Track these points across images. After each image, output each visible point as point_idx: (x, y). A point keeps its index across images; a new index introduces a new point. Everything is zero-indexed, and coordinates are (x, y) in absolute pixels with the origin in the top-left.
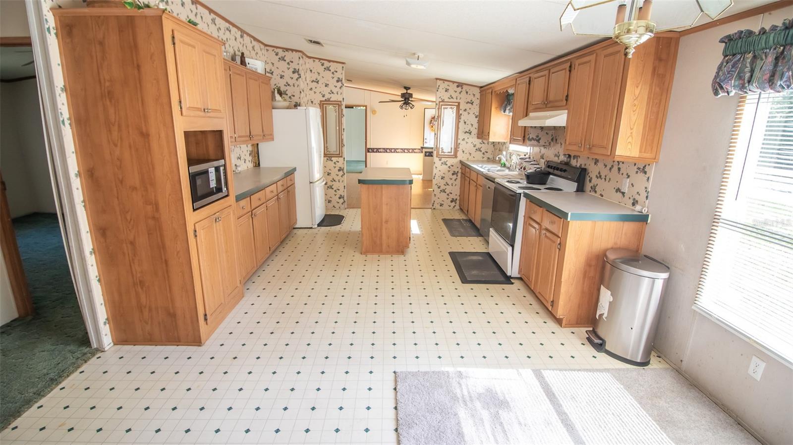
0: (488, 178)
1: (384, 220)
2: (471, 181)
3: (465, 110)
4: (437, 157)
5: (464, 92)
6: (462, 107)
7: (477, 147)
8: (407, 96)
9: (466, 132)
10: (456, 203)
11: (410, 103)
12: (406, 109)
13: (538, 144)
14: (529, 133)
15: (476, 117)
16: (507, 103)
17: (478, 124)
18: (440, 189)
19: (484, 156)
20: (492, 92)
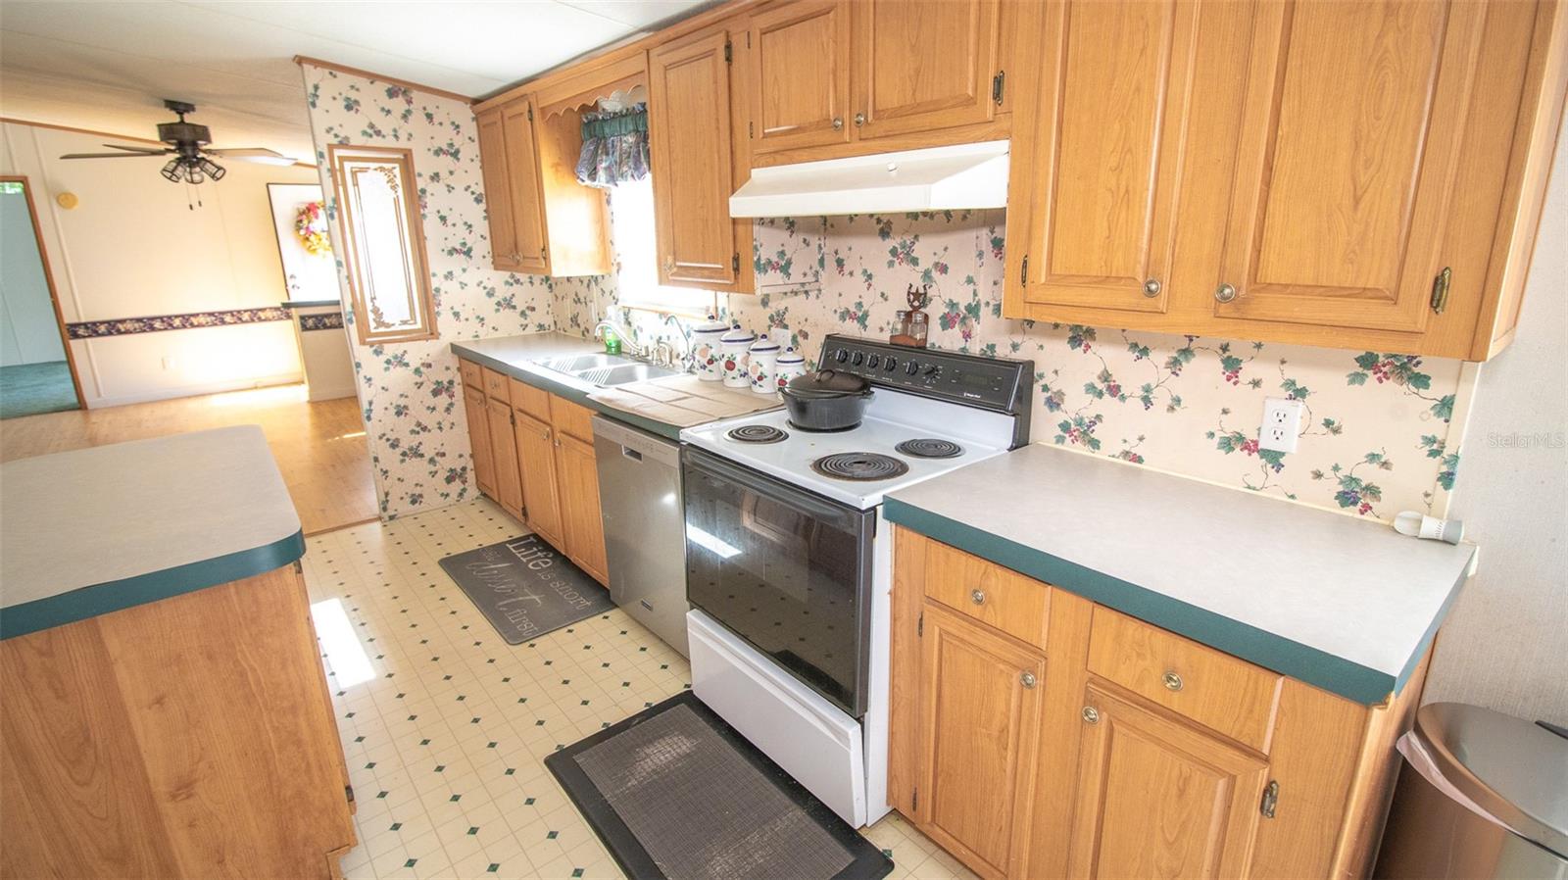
1: (161, 787)
2: (518, 416)
3: (435, 177)
4: (363, 342)
5: (418, 117)
6: (423, 164)
7: (499, 295)
8: (187, 136)
9: (452, 251)
10: (464, 482)
11: (203, 159)
12: (192, 182)
13: (787, 281)
14: (758, 244)
15: (478, 200)
16: (596, 149)
17: (486, 222)
18: (399, 451)
19: (526, 322)
20: (530, 111)
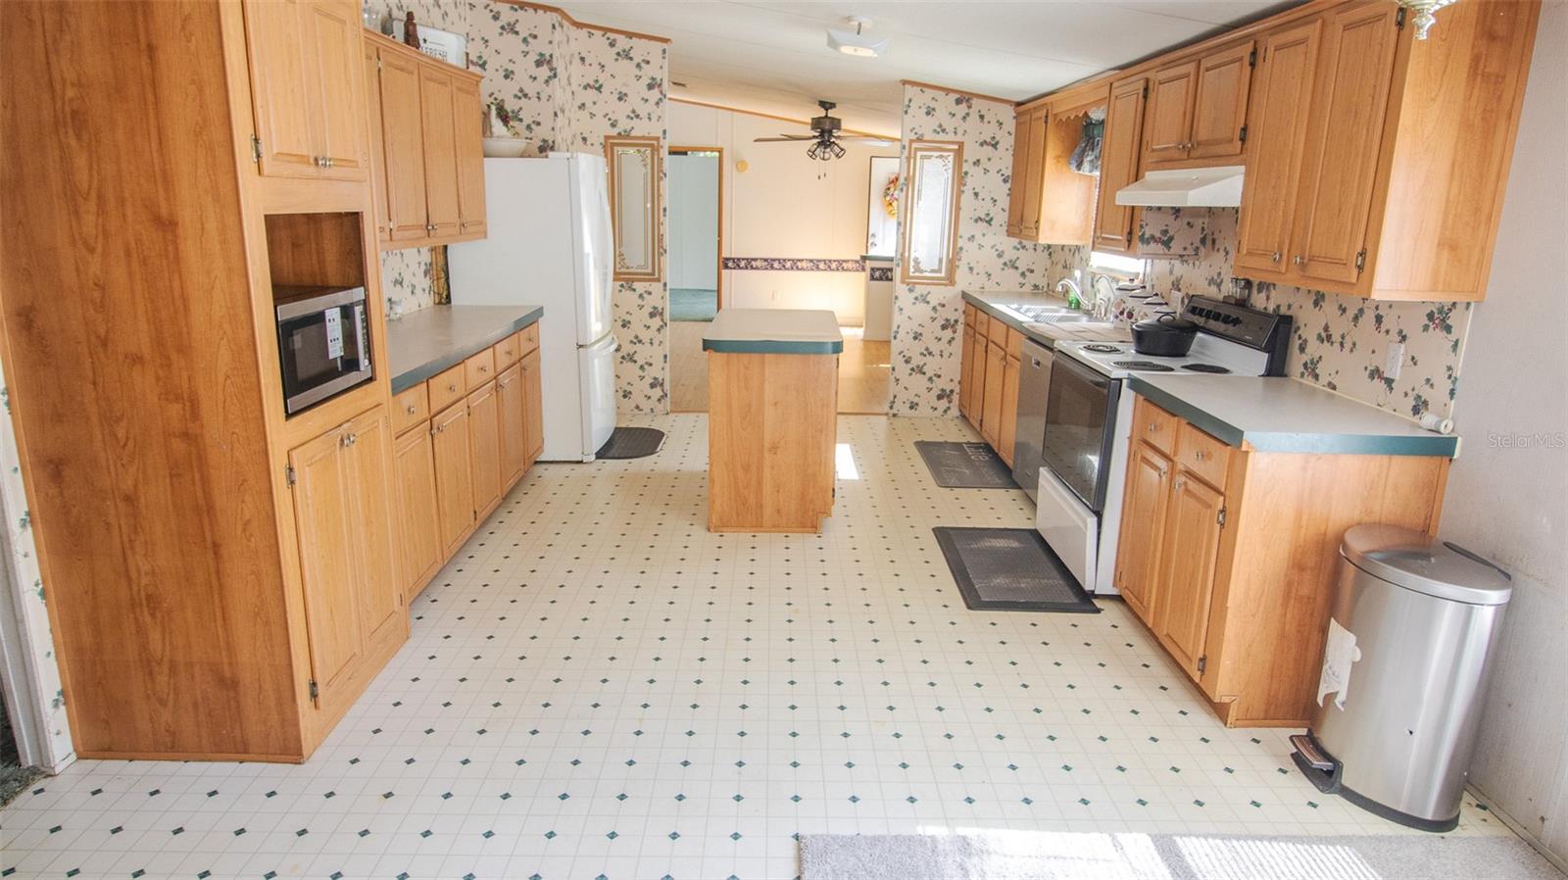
0: (1034, 337)
1: (767, 445)
2: (991, 345)
3: (977, 163)
4: (903, 282)
5: (974, 116)
6: (969, 154)
7: (1006, 258)
8: (827, 126)
9: (978, 219)
10: (950, 402)
11: (834, 142)
12: (823, 159)
13: (1166, 251)
14: (1144, 224)
15: (1005, 181)
16: (1086, 146)
17: (1009, 198)
18: (910, 366)
19: (1024, 281)
20: (1046, 117)
